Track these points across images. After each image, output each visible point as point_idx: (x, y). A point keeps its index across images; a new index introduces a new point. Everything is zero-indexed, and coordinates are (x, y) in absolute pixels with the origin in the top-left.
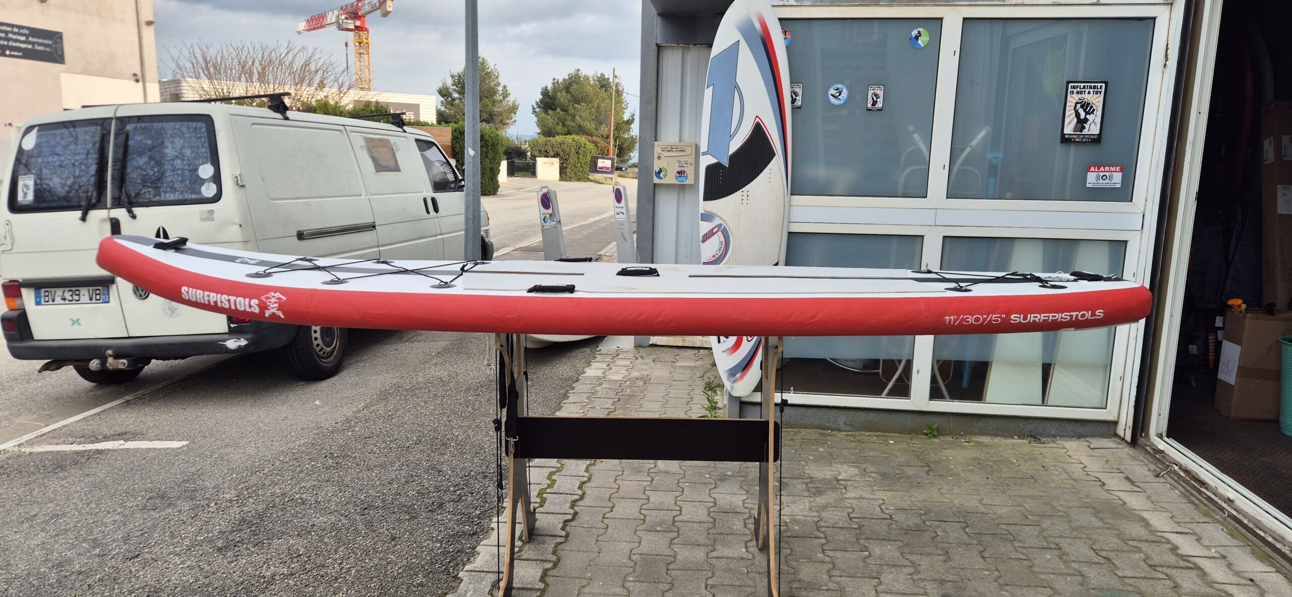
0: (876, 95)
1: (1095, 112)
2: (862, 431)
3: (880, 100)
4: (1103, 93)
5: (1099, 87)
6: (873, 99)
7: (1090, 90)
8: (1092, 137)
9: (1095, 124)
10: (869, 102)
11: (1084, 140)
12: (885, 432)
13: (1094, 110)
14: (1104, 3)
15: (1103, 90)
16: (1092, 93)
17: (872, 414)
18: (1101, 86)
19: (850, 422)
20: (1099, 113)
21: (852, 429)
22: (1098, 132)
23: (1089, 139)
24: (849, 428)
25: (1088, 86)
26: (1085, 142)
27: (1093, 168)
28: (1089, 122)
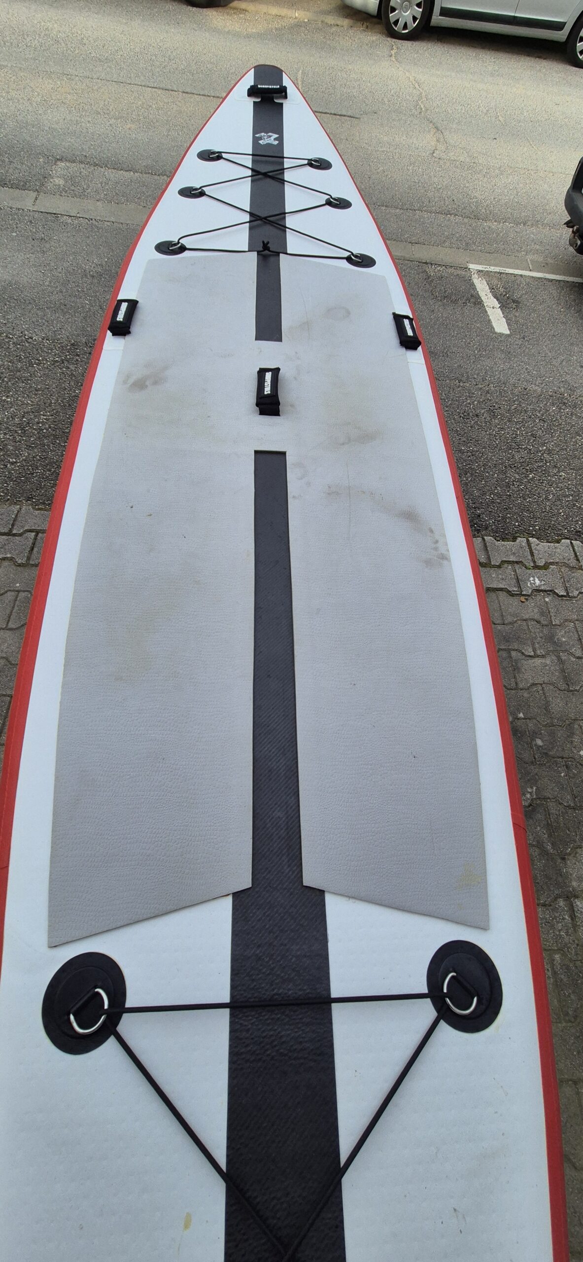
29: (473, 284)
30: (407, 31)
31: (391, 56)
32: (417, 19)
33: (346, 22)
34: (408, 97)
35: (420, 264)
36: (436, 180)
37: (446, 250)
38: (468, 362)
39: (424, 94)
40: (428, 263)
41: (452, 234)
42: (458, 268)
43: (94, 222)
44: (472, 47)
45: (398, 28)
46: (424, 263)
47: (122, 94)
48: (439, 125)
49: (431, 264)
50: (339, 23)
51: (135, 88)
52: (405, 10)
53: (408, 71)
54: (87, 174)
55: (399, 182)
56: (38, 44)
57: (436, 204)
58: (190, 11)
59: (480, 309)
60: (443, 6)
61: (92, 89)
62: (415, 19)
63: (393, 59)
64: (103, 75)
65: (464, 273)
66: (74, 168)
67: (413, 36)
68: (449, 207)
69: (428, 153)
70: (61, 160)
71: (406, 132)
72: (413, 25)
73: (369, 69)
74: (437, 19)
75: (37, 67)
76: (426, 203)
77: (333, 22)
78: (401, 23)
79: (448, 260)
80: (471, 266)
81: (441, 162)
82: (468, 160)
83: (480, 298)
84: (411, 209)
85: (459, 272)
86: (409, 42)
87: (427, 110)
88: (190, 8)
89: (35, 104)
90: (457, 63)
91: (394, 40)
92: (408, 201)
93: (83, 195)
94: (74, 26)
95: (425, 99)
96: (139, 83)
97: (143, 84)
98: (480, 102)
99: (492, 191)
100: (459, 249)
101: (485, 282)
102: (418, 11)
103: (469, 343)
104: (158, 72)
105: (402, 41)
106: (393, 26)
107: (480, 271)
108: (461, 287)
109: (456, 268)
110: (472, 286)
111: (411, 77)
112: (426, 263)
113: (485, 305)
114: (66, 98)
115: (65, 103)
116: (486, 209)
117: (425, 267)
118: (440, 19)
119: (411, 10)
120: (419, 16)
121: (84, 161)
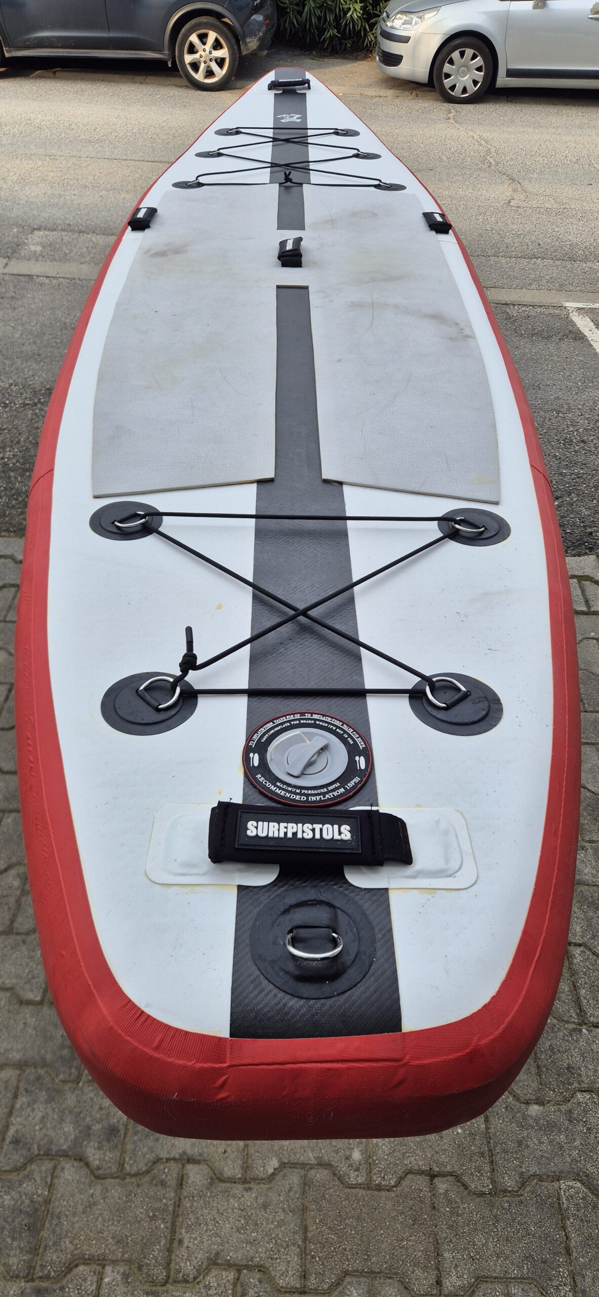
29: (572, 321)
30: (467, 95)
31: (449, 118)
32: (478, 82)
33: (390, 93)
34: (472, 153)
35: (497, 306)
36: (515, 227)
37: (534, 293)
38: (569, 393)
39: (493, 150)
40: (508, 304)
41: (540, 277)
42: (550, 307)
43: (77, 281)
44: (553, 104)
45: (457, 92)
46: (504, 304)
47: (116, 169)
48: (515, 176)
49: (514, 305)
50: (381, 94)
51: (132, 163)
52: (462, 75)
53: (472, 130)
54: (70, 240)
55: (466, 231)
56: (17, 132)
57: (517, 249)
58: (199, 95)
59: (582, 343)
60: (509, 67)
61: (80, 167)
62: (475, 83)
63: (451, 121)
64: (93, 154)
65: (558, 312)
66: (53, 236)
67: (474, 99)
68: (534, 250)
69: (502, 203)
70: (39, 229)
71: (472, 185)
72: (472, 89)
73: (421, 132)
74: (503, 80)
75: (16, 151)
76: (503, 248)
77: (373, 94)
78: (459, 89)
79: (536, 300)
80: (567, 304)
81: (520, 210)
82: (555, 206)
83: (582, 334)
84: (483, 256)
85: (552, 311)
86: (470, 105)
87: (498, 163)
88: (200, 92)
89: (10, 182)
90: (534, 119)
91: (451, 105)
92: (478, 248)
93: (65, 259)
94: (61, 115)
95: (495, 154)
96: (137, 159)
97: (142, 159)
98: (567, 152)
99: (591, 233)
100: (550, 290)
101: (589, 319)
102: (479, 75)
103: (569, 376)
104: (160, 148)
105: (462, 105)
106: (449, 91)
107: (579, 309)
108: (555, 324)
109: (547, 307)
110: (573, 324)
111: (475, 136)
112: (506, 304)
113: (590, 339)
114: (47, 176)
115: (46, 180)
116: (584, 251)
117: (505, 308)
118: (507, 81)
119: (470, 74)
120: (480, 80)
121: (68, 228)
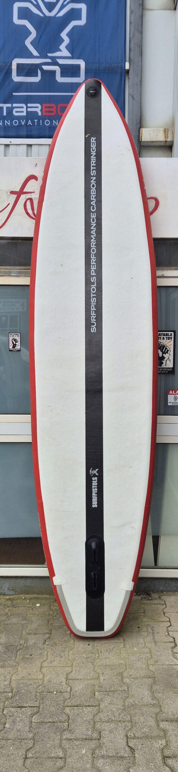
0: (15, 340)
1: (169, 352)
2: (22, 594)
3: (18, 344)
4: (173, 339)
5: (170, 335)
6: (13, 343)
7: (164, 336)
8: (168, 370)
9: (170, 361)
10: (10, 345)
11: (163, 372)
12: (39, 594)
13: (168, 351)
14: (167, 276)
15: (173, 337)
16: (165, 338)
17: (29, 581)
18: (171, 334)
19: (12, 588)
20: (172, 353)
21: (14, 593)
22: (172, 366)
23: (166, 371)
24: (11, 592)
25: (162, 334)
26: (164, 373)
27: (171, 391)
28: (166, 359)
